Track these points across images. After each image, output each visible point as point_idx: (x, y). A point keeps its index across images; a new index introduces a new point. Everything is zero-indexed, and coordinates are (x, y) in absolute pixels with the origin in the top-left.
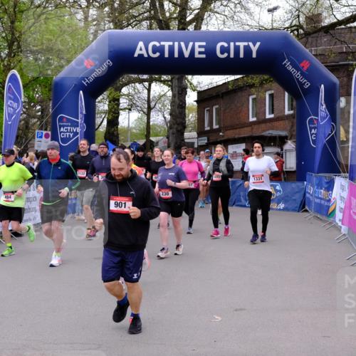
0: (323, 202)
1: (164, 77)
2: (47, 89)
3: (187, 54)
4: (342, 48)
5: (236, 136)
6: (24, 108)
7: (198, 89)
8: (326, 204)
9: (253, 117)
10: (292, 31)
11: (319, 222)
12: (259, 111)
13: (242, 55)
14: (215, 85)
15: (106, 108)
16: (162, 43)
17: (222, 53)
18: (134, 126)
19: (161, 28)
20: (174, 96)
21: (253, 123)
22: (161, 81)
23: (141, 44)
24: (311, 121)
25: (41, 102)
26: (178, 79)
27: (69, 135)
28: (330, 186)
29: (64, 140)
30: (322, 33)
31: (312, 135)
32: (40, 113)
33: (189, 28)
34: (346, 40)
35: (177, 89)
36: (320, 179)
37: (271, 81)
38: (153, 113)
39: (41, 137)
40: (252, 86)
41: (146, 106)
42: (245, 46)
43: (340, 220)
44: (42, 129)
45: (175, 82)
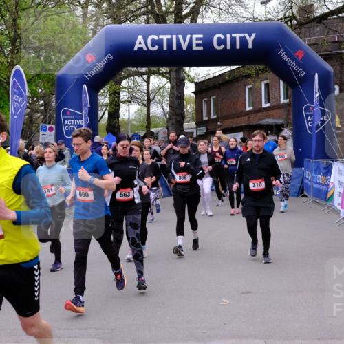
0: (321, 187)
1: (163, 70)
2: (49, 84)
3: (185, 47)
4: (334, 37)
5: (234, 126)
6: (28, 102)
7: (196, 81)
8: (325, 188)
9: (249, 107)
10: (286, 22)
11: (318, 206)
12: (255, 101)
13: (238, 47)
14: (212, 76)
15: (107, 100)
16: (161, 37)
17: (219, 44)
18: (133, 118)
19: (158, 22)
20: (172, 88)
21: (250, 112)
22: (159, 74)
23: (140, 38)
24: (308, 109)
25: (44, 97)
26: (176, 71)
27: (73, 128)
28: (328, 171)
29: (69, 133)
30: (314, 24)
31: (308, 122)
32: (43, 108)
33: (185, 21)
34: (339, 29)
35: (175, 80)
36: (318, 165)
37: (266, 71)
38: (152, 105)
39: (45, 130)
40: (248, 76)
41: (146, 98)
42: (241, 38)
43: (339, 204)
44: (45, 123)
45: (173, 74)
